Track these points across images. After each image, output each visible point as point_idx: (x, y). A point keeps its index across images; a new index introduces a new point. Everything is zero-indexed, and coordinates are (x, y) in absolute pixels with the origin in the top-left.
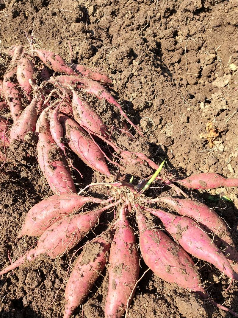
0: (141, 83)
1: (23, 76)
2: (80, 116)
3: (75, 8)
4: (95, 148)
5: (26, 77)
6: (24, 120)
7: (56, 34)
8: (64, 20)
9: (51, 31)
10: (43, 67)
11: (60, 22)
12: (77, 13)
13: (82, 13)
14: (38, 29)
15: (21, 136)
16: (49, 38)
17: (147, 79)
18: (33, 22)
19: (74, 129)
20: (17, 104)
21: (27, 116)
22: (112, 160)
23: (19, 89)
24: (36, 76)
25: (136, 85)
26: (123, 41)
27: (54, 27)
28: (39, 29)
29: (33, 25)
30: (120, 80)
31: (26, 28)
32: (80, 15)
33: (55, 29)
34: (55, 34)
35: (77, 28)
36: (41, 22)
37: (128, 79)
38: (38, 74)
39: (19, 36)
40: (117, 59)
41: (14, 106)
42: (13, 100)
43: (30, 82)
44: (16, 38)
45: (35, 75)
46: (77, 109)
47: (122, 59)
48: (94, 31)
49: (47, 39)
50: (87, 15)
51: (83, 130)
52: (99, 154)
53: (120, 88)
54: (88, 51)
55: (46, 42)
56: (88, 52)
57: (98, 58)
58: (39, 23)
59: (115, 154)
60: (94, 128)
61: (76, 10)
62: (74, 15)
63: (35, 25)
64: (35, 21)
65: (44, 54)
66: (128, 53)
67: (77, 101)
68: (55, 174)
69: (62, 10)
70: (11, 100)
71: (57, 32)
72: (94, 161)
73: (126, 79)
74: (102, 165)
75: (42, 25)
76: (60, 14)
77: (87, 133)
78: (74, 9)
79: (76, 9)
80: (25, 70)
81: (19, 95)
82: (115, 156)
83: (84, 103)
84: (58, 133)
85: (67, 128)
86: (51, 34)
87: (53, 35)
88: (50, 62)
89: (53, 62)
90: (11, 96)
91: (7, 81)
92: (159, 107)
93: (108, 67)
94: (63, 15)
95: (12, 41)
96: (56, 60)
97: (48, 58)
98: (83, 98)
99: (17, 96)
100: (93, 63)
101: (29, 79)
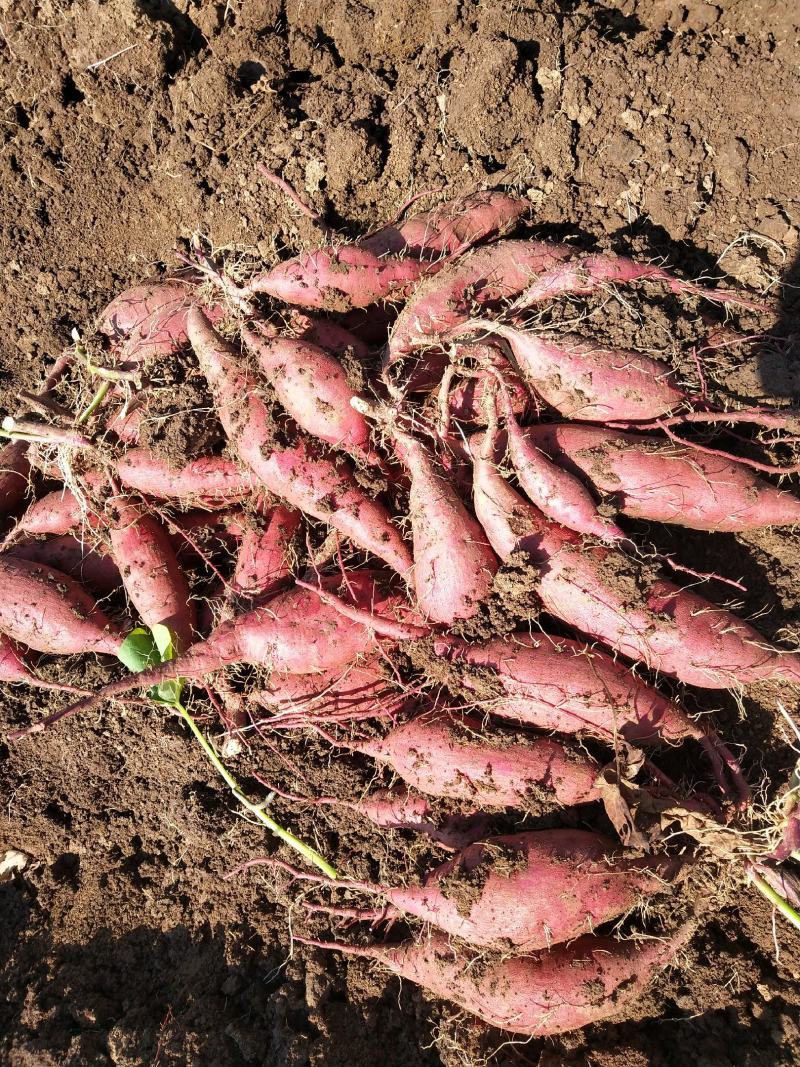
0: (630, 135)
1: (325, 406)
2: (588, 393)
3: (134, 26)
4: (719, 464)
5: (334, 403)
6: (448, 541)
7: (133, 163)
8: (130, 98)
9: (111, 165)
11: (121, 113)
12: (153, 37)
13: (164, 27)
14: (59, 189)
15: (474, 591)
16: (122, 193)
17: (636, 104)
18: (24, 178)
21: (448, 521)
23: (332, 456)
24: (359, 374)
25: (613, 151)
27: (107, 143)
28: (66, 187)
29: (34, 185)
30: (547, 173)
31: (20, 211)
32: (165, 38)
33: (117, 146)
34: (128, 164)
36: (54, 157)
37: (574, 154)
38: (356, 364)
39: (21, 256)
40: (489, 112)
41: (357, 515)
42: (339, 501)
43: (360, 405)
44: (17, 268)
45: (355, 375)
46: (564, 379)
47: (506, 99)
49: (119, 200)
50: (178, 18)
53: (566, 202)
54: (367, 153)
55: (124, 215)
57: (411, 152)
58: (48, 164)
61: (139, 30)
62: (147, 51)
63: (41, 183)
64: (28, 169)
65: (300, 278)
66: (513, 63)
67: (544, 355)
68: (684, 631)
69: (97, 64)
70: (332, 504)
71: (128, 153)
72: (744, 506)
73: (569, 157)
74: (775, 501)
75: (61, 166)
76: (100, 84)
77: (660, 435)
78: (132, 30)
79: (138, 25)
80: (315, 382)
81: (340, 470)
82: (773, 442)
83: (570, 346)
84: (582, 502)
85: (586, 466)
86: (119, 179)
87: (125, 171)
88: (339, 291)
89: (344, 282)
90: (321, 492)
91: (268, 458)
93: (464, 157)
94: (113, 82)
96: (352, 269)
97: (321, 284)
99: (337, 480)
101: (348, 400)
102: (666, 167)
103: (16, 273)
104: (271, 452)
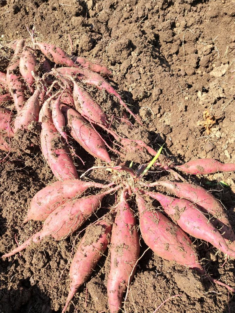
0: (140, 74)
1: (26, 68)
2: (81, 106)
4: (96, 136)
5: (28, 69)
6: (27, 111)
7: (56, 29)
8: (64, 15)
9: (52, 26)
10: (44, 59)
11: (60, 17)
12: (76, 7)
13: (81, 8)
14: (39, 24)
15: (25, 126)
16: (50, 32)
18: (34, 17)
19: (75, 119)
20: (20, 95)
21: (30, 107)
22: (112, 147)
23: (22, 81)
24: (38, 67)
25: (135, 76)
26: (122, 33)
27: (54, 22)
28: (40, 24)
29: (34, 20)
30: (120, 71)
31: (27, 23)
32: (80, 10)
33: (56, 24)
34: (55, 28)
35: (76, 22)
36: (42, 17)
37: (127, 70)
38: (40, 66)
39: (21, 31)
40: (116, 51)
41: (18, 97)
42: (17, 92)
43: (33, 74)
44: (18, 33)
46: (78, 99)
47: (121, 51)
48: (93, 25)
49: (48, 33)
50: (87, 10)
51: (84, 119)
52: (100, 142)
53: (119, 79)
54: (88, 43)
55: (47, 37)
56: (88, 45)
57: (98, 50)
58: (40, 18)
59: (115, 142)
60: (95, 117)
61: (75, 4)
62: (73, 9)
63: (36, 21)
64: (36, 16)
65: (45, 47)
66: (126, 45)
67: (77, 91)
68: (58, 161)
69: (62, 4)
70: (14, 91)
71: (57, 26)
72: (95, 148)
73: (125, 70)
74: (103, 152)
75: (42, 20)
76: (60, 8)
77: (88, 122)
78: (73, 3)
79: (75, 3)
80: (27, 62)
81: (22, 86)
82: (116, 144)
83: (85, 94)
84: (60, 122)
85: (68, 117)
86: (51, 29)
87: (54, 29)
88: (51, 55)
89: (54, 54)
90: (14, 88)
91: (10, 74)
92: (157, 97)
93: (108, 58)
94: (63, 10)
95: (14, 36)
96: (57, 53)
97: (49, 51)
98: (83, 89)
99: (20, 88)
100: (92, 55)
101: (31, 70)
102: (143, 85)
103: (17, 34)
104: (11, 73)
